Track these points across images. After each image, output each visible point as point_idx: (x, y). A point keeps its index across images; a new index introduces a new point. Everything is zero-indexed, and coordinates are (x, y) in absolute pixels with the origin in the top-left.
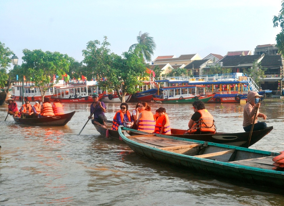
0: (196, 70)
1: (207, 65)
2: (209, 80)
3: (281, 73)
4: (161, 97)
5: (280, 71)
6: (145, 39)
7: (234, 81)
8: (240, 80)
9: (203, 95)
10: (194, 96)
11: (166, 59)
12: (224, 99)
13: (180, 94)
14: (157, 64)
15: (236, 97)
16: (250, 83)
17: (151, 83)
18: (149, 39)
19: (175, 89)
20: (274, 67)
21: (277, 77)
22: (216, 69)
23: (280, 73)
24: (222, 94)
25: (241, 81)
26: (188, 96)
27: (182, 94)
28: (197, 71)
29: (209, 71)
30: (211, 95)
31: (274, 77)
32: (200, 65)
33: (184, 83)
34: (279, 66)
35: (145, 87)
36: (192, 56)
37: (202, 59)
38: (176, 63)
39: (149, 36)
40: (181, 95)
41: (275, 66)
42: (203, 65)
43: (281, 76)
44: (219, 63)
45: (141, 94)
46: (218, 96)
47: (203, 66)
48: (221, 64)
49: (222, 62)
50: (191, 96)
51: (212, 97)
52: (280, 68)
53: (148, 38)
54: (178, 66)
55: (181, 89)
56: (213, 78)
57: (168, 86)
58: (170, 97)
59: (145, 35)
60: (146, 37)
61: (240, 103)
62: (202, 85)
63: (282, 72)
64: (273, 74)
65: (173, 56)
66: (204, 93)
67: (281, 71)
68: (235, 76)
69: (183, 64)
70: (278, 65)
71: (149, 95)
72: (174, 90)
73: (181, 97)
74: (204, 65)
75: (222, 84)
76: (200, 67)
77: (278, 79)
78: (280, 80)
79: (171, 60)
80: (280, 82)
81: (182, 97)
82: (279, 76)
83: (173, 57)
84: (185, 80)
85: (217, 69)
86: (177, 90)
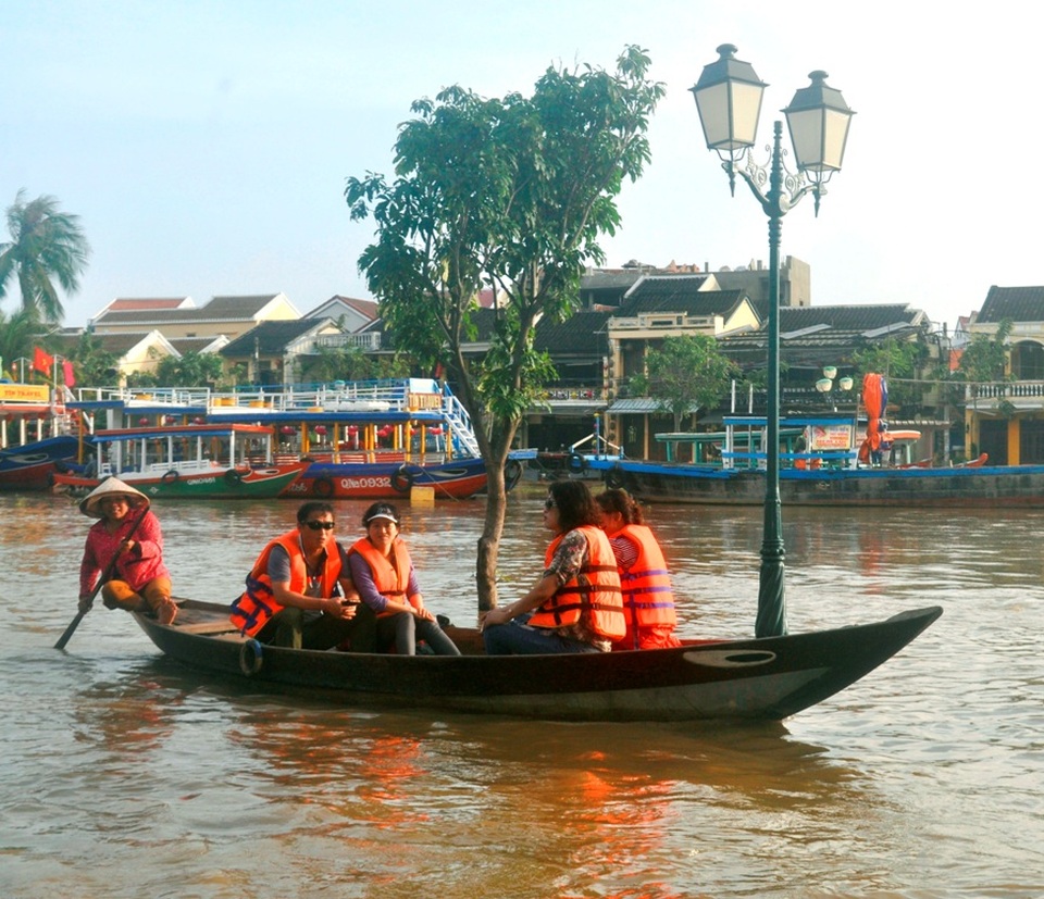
0: (268, 364)
1: (315, 344)
2: (297, 404)
3: (606, 383)
4: (85, 473)
5: (602, 375)
6: (45, 222)
7: (391, 409)
8: (412, 409)
9: (260, 466)
10: (224, 470)
11: (151, 312)
12: (349, 484)
13: (166, 461)
14: (106, 332)
15: (394, 474)
16: (453, 422)
17: (54, 412)
18: (59, 223)
19: (147, 438)
20: (580, 358)
21: (588, 397)
22: (346, 361)
23: (602, 383)
24: (339, 461)
25: (417, 412)
26: (201, 467)
27: (174, 460)
28: (274, 367)
29: (318, 368)
30: (296, 465)
31: (580, 398)
32: (286, 343)
33: (189, 416)
34: (598, 355)
35: (32, 428)
36: (263, 301)
37: (302, 316)
38: (191, 330)
39: (61, 209)
40: (170, 464)
41: (581, 355)
42: (301, 342)
43: (604, 394)
44: (366, 334)
45: (10, 459)
46: (325, 470)
47: (300, 347)
48: (374, 338)
49: (376, 333)
50: (211, 468)
51: (299, 476)
52: (602, 363)
53: (54, 219)
54: (197, 341)
55: (170, 438)
56: (315, 398)
57: (124, 425)
58: (125, 474)
59: (39, 207)
60: (46, 217)
61: (408, 497)
62: (259, 424)
63: (608, 378)
64: (576, 385)
65: (181, 300)
66: (268, 459)
67: (606, 373)
68: (402, 391)
69: (220, 334)
70: (594, 351)
71: (43, 462)
72: (143, 441)
73: (170, 472)
74: (304, 341)
75: (342, 423)
76: (289, 348)
77: (594, 408)
78: (601, 410)
79: (172, 318)
80: (602, 420)
81: (177, 473)
82: (598, 396)
83: (182, 306)
84: (193, 403)
85: (348, 359)
86: (154, 444)
